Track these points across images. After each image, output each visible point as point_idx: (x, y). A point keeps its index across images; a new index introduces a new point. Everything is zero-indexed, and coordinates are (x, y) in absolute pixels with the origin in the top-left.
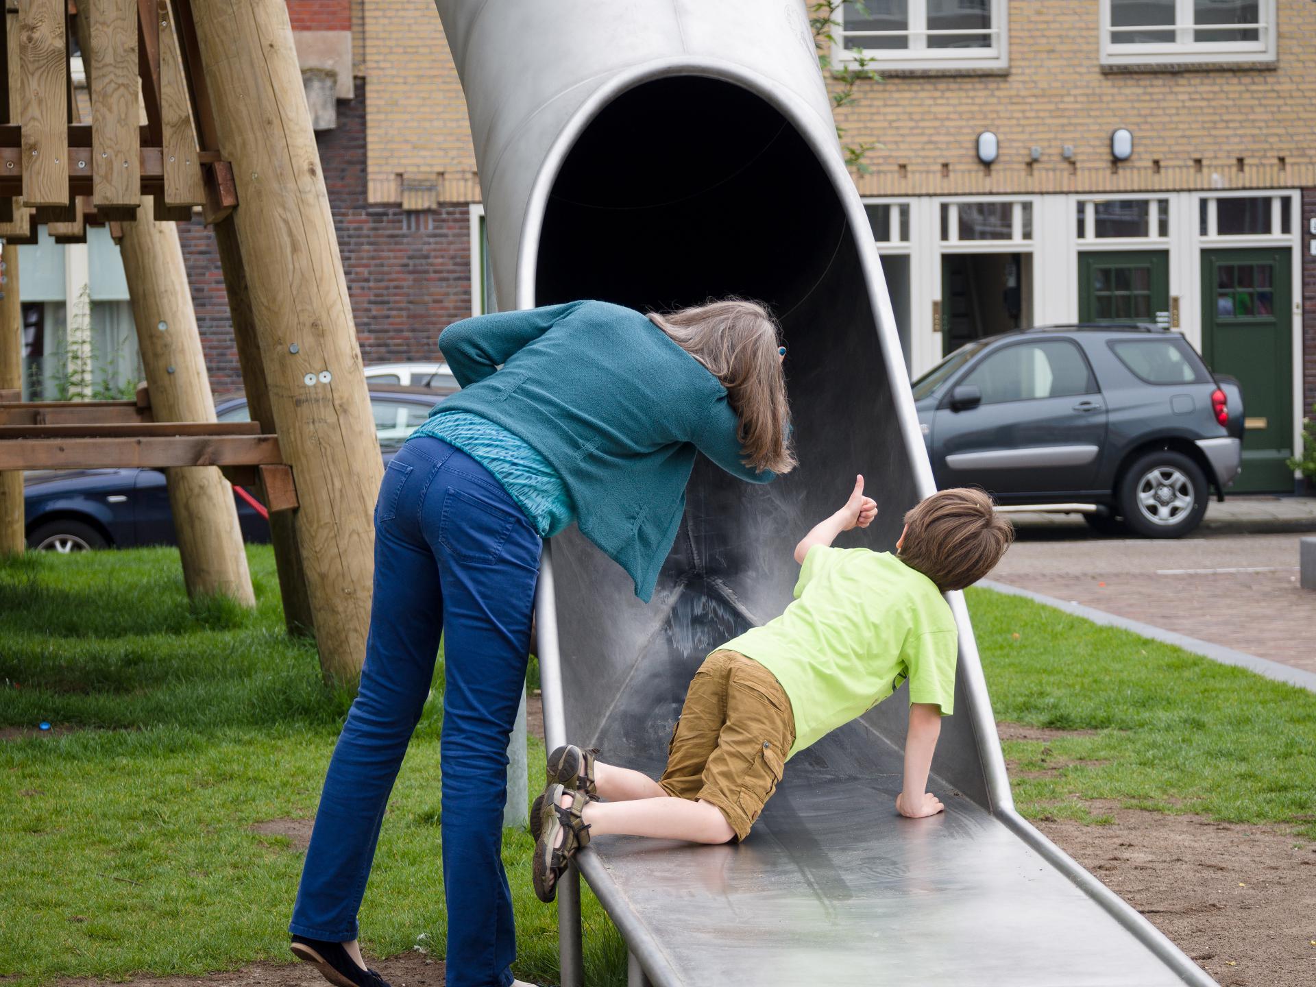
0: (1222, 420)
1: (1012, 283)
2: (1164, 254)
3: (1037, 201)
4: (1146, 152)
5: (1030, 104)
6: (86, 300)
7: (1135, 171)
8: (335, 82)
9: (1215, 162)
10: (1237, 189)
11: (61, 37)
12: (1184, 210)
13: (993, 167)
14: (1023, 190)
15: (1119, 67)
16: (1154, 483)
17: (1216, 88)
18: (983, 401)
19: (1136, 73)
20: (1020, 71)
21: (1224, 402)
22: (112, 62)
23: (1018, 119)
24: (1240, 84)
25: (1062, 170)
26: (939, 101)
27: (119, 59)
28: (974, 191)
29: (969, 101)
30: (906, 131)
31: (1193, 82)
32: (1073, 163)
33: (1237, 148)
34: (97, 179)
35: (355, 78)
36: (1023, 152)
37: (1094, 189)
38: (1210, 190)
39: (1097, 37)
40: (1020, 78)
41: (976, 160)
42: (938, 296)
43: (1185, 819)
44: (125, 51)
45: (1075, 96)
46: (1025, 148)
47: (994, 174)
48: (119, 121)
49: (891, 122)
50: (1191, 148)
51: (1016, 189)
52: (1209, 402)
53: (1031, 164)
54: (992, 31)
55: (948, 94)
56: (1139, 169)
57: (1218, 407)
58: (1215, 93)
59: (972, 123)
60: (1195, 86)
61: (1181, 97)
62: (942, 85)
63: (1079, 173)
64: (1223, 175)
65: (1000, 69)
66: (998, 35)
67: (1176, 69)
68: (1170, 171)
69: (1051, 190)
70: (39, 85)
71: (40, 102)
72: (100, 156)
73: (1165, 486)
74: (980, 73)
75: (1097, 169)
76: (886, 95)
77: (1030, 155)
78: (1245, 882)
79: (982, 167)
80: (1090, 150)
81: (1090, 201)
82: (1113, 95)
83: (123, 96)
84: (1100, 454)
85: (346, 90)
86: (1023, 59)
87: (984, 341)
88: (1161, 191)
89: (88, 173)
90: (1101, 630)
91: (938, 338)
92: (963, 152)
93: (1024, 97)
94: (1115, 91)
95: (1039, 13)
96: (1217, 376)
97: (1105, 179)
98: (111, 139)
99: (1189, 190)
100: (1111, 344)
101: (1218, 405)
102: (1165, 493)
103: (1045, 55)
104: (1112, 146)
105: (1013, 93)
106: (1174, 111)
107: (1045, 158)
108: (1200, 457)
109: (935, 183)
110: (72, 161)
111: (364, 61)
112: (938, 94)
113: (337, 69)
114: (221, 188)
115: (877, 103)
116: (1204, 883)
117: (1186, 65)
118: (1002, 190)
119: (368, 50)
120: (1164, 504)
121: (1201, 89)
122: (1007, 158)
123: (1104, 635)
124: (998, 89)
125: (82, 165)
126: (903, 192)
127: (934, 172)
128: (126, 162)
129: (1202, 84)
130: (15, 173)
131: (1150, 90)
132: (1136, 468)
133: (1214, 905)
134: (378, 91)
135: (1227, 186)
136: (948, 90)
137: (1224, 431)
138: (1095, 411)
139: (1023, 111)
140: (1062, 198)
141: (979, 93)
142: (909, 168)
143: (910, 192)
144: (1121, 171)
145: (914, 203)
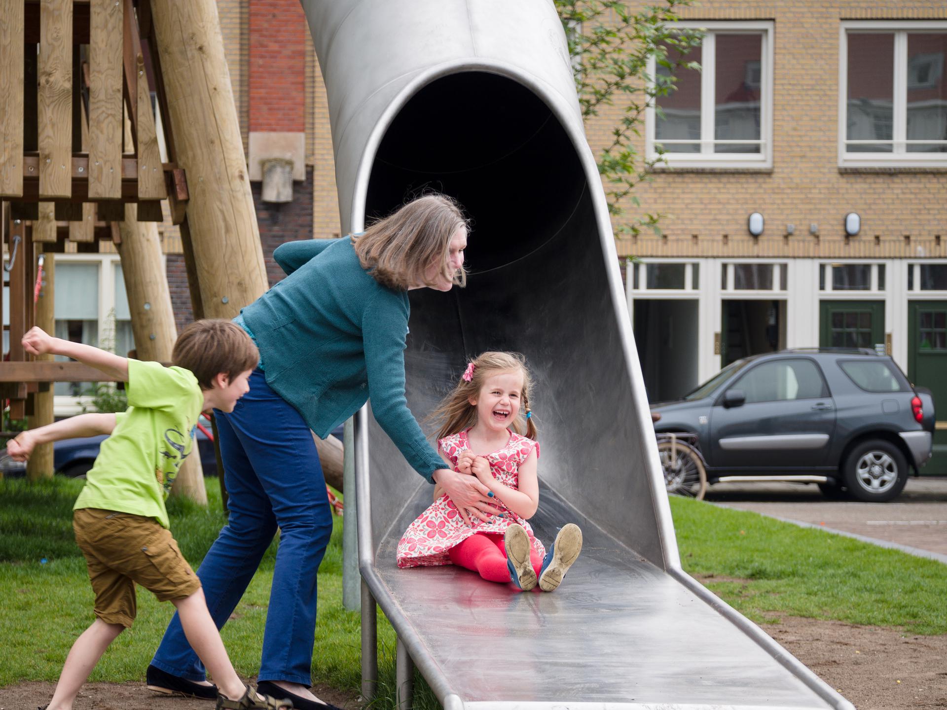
0: (918, 419)
1: (772, 321)
2: (882, 303)
3: (791, 263)
4: (870, 230)
5: (787, 194)
6: (112, 319)
7: (862, 244)
8: (292, 169)
9: (919, 238)
10: (935, 258)
11: (69, 81)
12: (897, 272)
13: (760, 238)
14: (781, 254)
15: (851, 169)
16: (869, 462)
17: (922, 186)
18: (747, 401)
19: (864, 173)
20: (780, 170)
21: (920, 406)
22: (104, 98)
23: (778, 204)
24: (939, 182)
25: (809, 241)
26: (722, 191)
27: (109, 97)
28: (746, 254)
29: (743, 191)
30: (698, 211)
31: (904, 181)
32: (817, 237)
33: (935, 229)
34: (91, 180)
35: (307, 166)
36: (781, 228)
37: (832, 255)
38: (916, 258)
39: (836, 148)
40: (781, 175)
41: (748, 233)
42: (718, 329)
43: (831, 622)
44: (113, 91)
45: (820, 189)
46: (783, 225)
47: (760, 243)
48: (108, 140)
49: (687, 204)
50: (902, 228)
51: (776, 254)
52: (909, 406)
53: (787, 236)
54: (761, 142)
55: (728, 186)
56: (865, 242)
57: (916, 409)
58: (920, 189)
59: (745, 206)
60: (906, 183)
61: (896, 191)
62: (724, 179)
63: (821, 244)
64: (925, 247)
65: (766, 169)
66: (765, 145)
67: (893, 171)
68: (887, 244)
69: (801, 255)
70: (53, 114)
71: (53, 125)
72: (94, 164)
73: (876, 464)
74: (751, 171)
75: (834, 241)
76: (684, 185)
77: (786, 230)
78: (860, 650)
79: (751, 238)
80: (829, 227)
81: (829, 264)
82: (847, 189)
83: (111, 122)
84: (830, 442)
85: (300, 174)
86: (784, 162)
87: (749, 358)
88: (880, 258)
89: (85, 176)
90: (803, 530)
91: (718, 358)
92: (738, 227)
93: (783, 189)
94: (849, 186)
95: (795, 129)
96: (917, 389)
97: (840, 248)
98: (101, 152)
99: (901, 258)
100: (840, 363)
101: (915, 408)
102: (877, 470)
103: (798, 160)
104: (845, 225)
105: (775, 186)
106: (890, 201)
107: (797, 233)
108: (902, 445)
109: (718, 248)
110: (74, 167)
111: (313, 154)
112: (721, 185)
113: (294, 159)
114: (178, 187)
115: (677, 191)
116: (832, 651)
117: (900, 169)
118: (766, 255)
119: (317, 147)
120: (876, 477)
121: (910, 186)
122: (770, 232)
123: (805, 532)
124: (765, 183)
125: (81, 170)
126: (695, 254)
127: (717, 241)
128: (112, 168)
129: (911, 182)
130: (34, 174)
131: (874, 186)
132: (855, 452)
133: (835, 662)
134: (322, 176)
135: (928, 255)
136: (729, 182)
137: (920, 427)
138: (827, 410)
139: (782, 199)
140: (808, 262)
141: (751, 186)
142: (700, 238)
143: (700, 254)
144: (851, 244)
145: (703, 263)
